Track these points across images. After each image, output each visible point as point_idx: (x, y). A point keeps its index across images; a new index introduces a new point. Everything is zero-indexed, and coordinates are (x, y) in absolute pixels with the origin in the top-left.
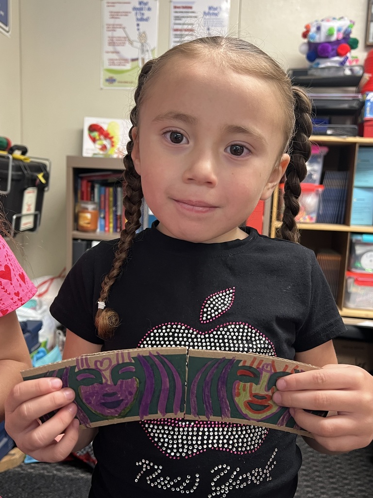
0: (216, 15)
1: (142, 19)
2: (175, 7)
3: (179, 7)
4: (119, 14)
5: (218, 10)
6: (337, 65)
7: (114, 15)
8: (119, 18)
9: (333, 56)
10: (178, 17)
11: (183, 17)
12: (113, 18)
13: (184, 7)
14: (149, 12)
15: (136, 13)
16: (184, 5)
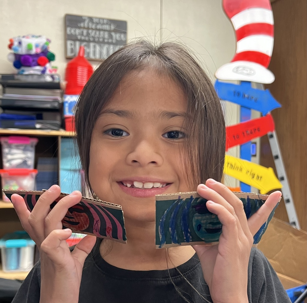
6: (39, 73)
9: (35, 65)
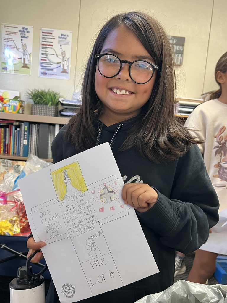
0: (65, 39)
1: (24, 37)
2: (43, 32)
3: (45, 33)
4: (11, 33)
5: (67, 36)
7: (8, 33)
8: (11, 35)
10: (44, 38)
11: (47, 38)
12: (7, 34)
13: (48, 33)
14: (28, 33)
15: (21, 34)
16: (48, 32)
